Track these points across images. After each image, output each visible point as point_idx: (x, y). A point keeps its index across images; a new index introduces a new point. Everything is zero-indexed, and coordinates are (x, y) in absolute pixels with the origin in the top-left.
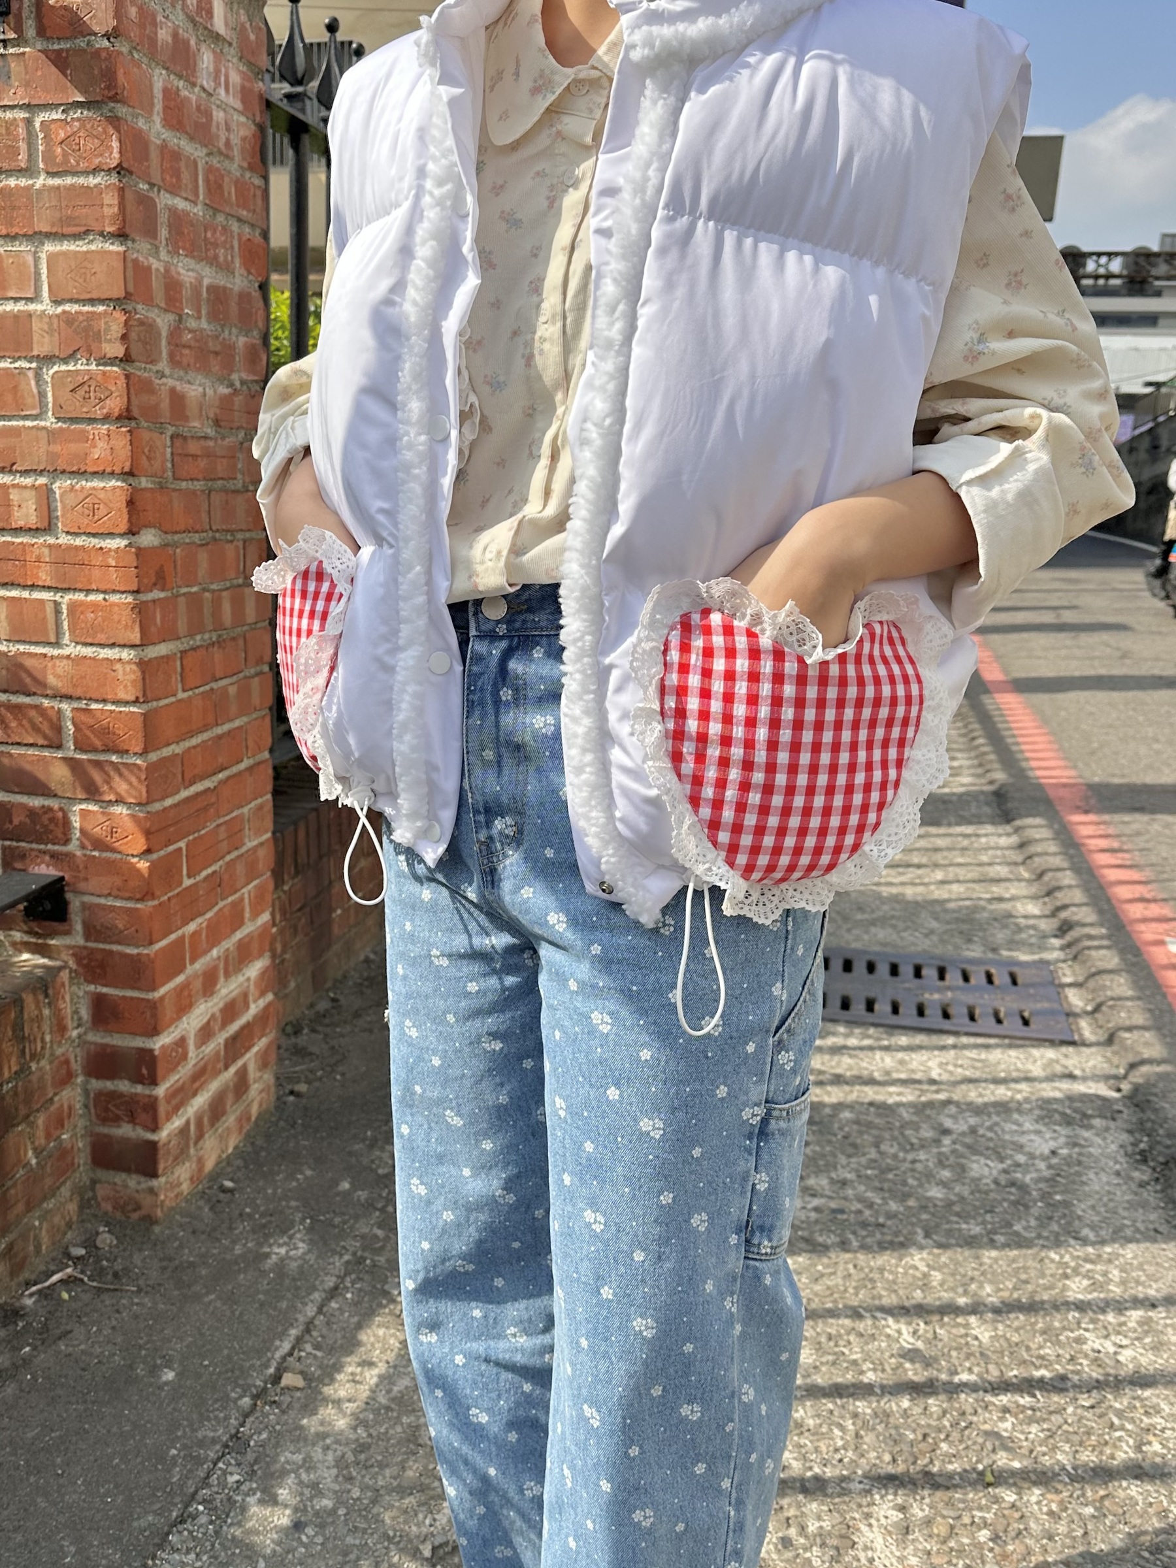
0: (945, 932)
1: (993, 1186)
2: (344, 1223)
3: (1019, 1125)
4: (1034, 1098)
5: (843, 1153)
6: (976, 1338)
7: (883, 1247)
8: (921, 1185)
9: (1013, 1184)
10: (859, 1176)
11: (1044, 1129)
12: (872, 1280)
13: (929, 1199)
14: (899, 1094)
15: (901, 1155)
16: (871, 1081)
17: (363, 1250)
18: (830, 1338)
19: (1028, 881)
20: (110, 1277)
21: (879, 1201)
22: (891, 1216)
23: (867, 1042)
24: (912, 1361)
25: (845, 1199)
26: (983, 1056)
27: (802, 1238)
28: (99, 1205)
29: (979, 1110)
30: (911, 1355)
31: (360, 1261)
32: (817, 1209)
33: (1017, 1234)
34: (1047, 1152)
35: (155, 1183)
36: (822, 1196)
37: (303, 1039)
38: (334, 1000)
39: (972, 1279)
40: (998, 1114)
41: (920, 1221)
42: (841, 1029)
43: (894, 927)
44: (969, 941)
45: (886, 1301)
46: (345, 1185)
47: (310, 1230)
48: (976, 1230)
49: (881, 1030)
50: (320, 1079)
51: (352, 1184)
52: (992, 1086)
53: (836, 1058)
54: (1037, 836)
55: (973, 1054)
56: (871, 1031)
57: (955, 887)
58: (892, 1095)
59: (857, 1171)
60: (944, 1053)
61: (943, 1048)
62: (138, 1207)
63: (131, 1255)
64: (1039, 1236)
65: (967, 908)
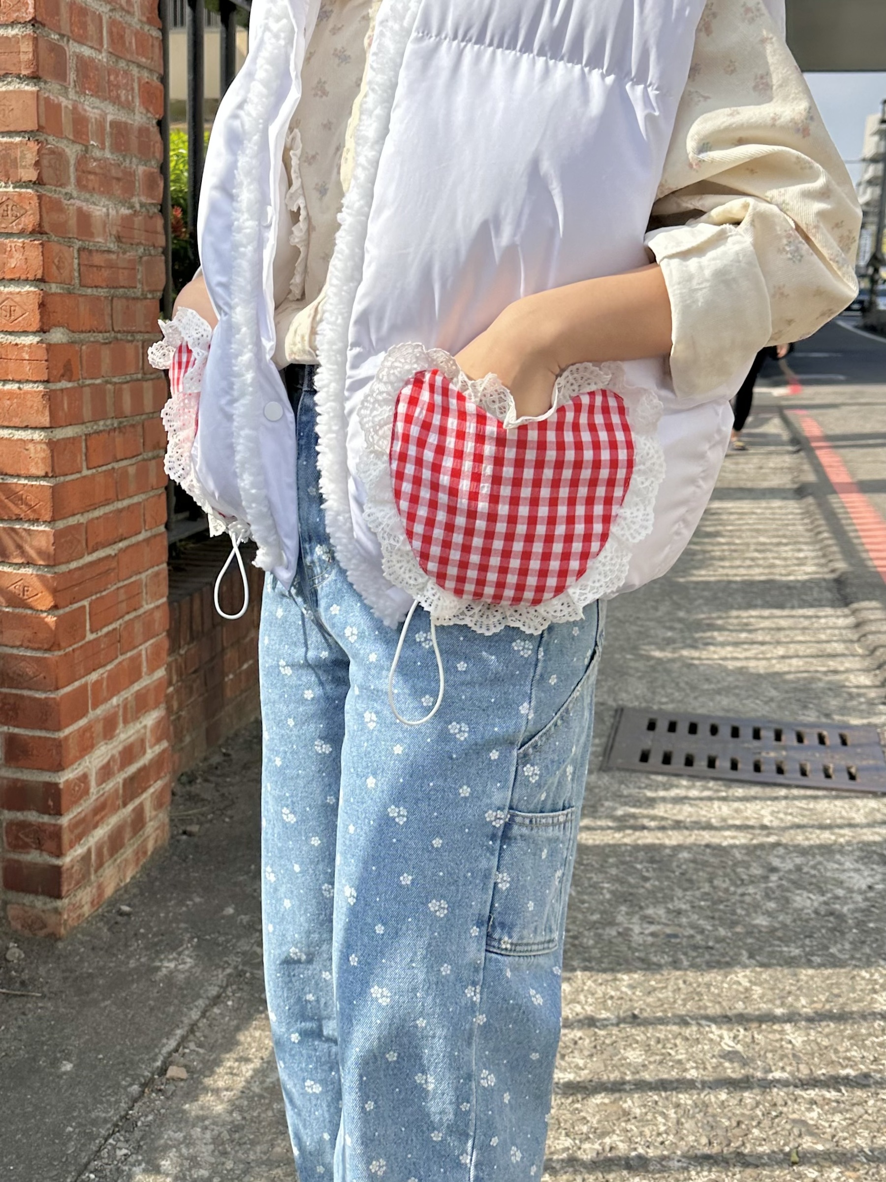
0: (783, 700)
1: (813, 916)
2: (227, 941)
3: (840, 864)
4: (855, 841)
5: (680, 887)
6: (790, 1042)
7: (710, 966)
8: (748, 914)
9: (832, 914)
10: (693, 907)
11: (862, 867)
12: (700, 994)
13: (755, 926)
14: (733, 838)
15: (732, 889)
16: (709, 827)
17: (244, 964)
18: (658, 1041)
19: (863, 656)
20: (18, 985)
21: (710, 928)
22: (718, 940)
23: (706, 793)
24: (731, 1061)
25: (680, 926)
26: (811, 805)
27: (639, 958)
28: (9, 923)
29: (804, 851)
30: (731, 1056)
31: (241, 974)
32: (653, 934)
33: (832, 955)
34: (864, 887)
35: (59, 903)
36: (659, 923)
37: (196, 788)
38: (225, 755)
39: (789, 993)
40: (822, 855)
41: (745, 944)
42: (684, 782)
43: (737, 695)
44: (805, 707)
45: (710, 1012)
46: (230, 911)
47: (198, 947)
48: (796, 952)
49: (720, 783)
50: (211, 821)
51: (236, 909)
52: (818, 832)
53: (678, 807)
54: (872, 617)
55: (802, 804)
56: (711, 784)
57: (794, 661)
58: (726, 838)
59: (691, 902)
60: (776, 803)
61: (776, 799)
62: (44, 926)
63: (37, 968)
64: (852, 958)
65: (805, 679)
